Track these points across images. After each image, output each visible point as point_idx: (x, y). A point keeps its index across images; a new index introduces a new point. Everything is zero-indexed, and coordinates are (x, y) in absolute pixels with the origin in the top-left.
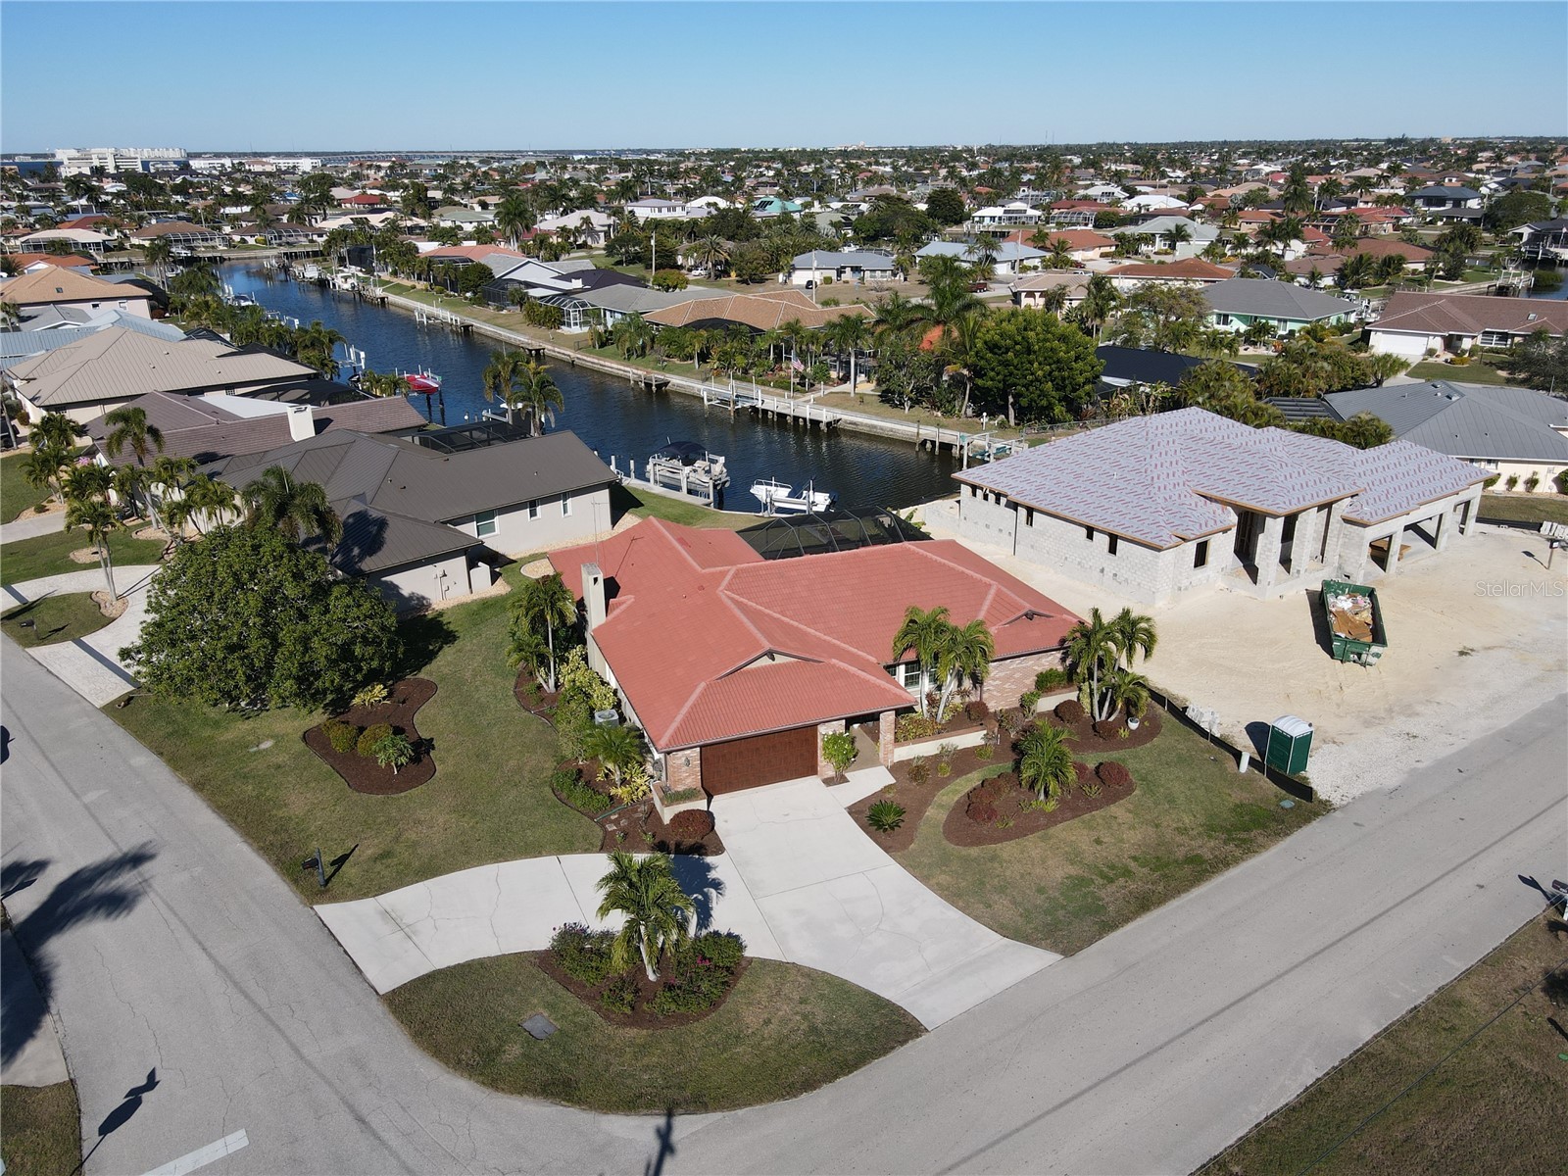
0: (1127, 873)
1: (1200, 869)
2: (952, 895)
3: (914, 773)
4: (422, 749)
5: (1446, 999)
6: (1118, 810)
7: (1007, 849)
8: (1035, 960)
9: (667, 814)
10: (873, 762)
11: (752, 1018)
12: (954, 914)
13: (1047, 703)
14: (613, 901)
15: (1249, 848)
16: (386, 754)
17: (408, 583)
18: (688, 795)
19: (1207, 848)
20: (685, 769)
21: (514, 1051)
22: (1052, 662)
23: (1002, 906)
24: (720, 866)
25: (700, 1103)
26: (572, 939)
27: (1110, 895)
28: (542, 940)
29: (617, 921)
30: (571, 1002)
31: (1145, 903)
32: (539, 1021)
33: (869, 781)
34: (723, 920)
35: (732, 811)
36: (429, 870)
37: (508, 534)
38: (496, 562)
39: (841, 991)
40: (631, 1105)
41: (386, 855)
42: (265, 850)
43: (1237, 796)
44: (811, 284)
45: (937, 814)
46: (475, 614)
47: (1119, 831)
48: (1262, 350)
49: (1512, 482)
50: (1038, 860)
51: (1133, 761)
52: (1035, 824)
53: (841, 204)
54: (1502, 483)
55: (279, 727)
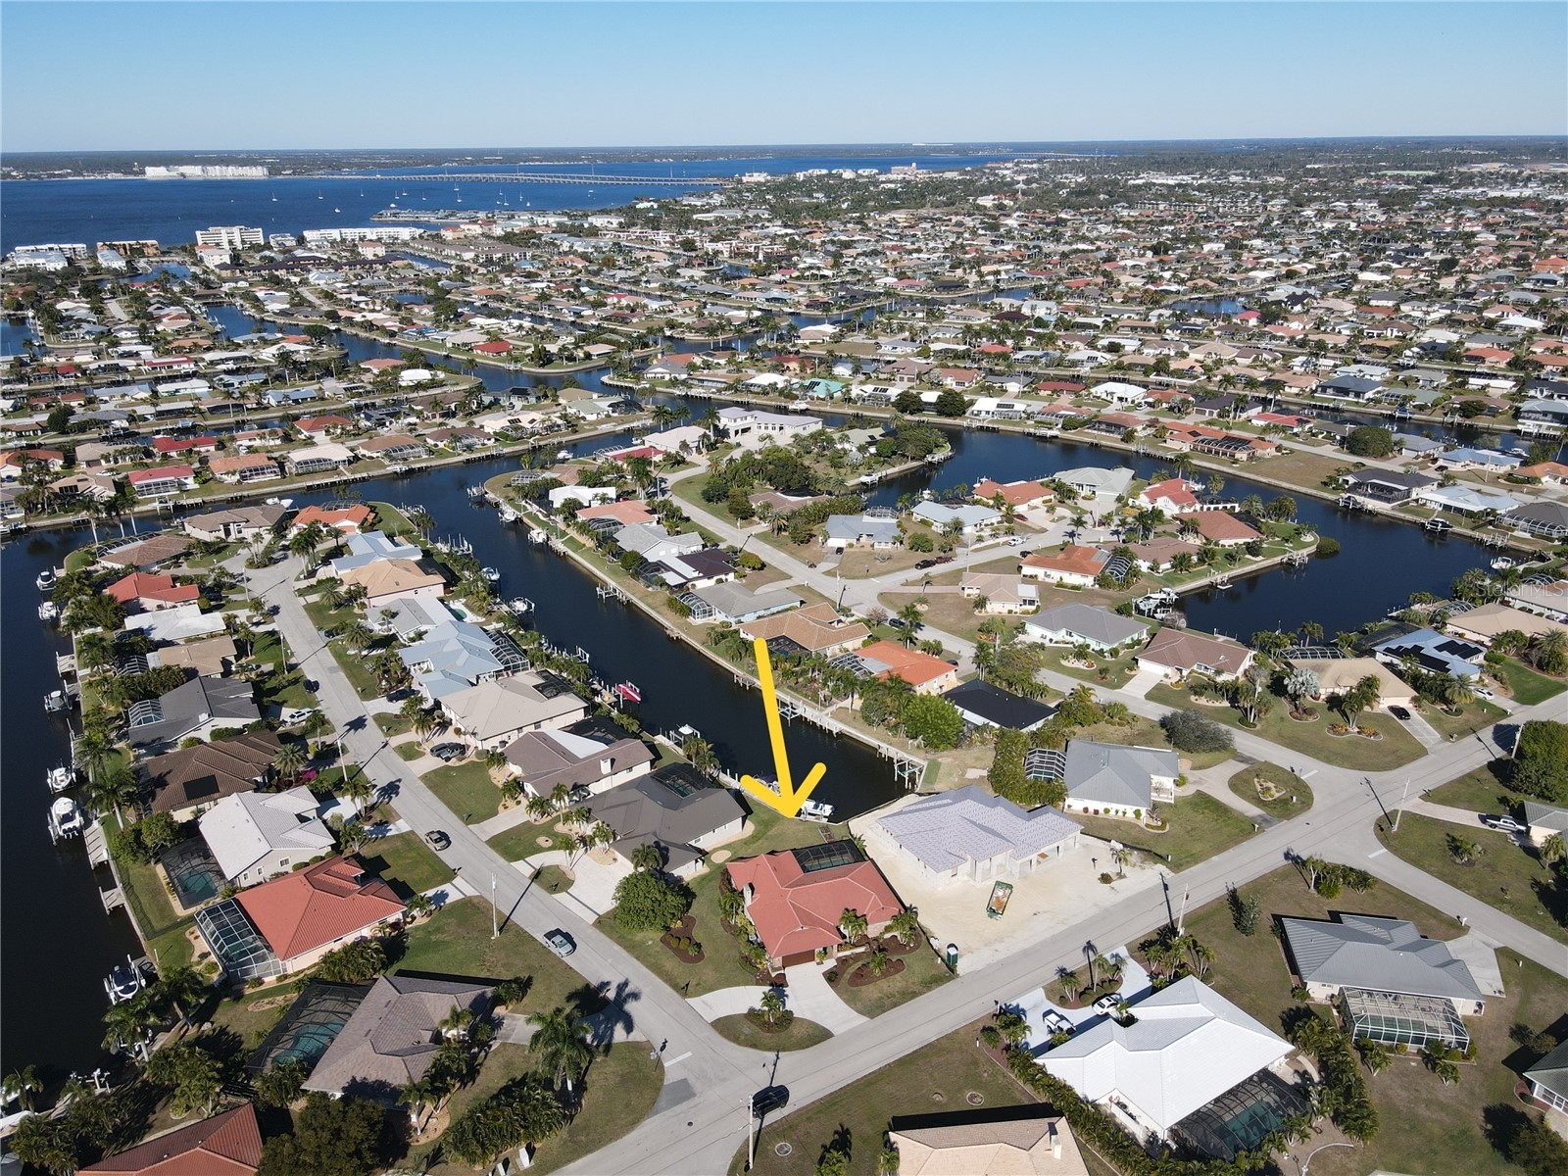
0: (894, 996)
1: (914, 995)
2: (847, 1001)
3: (843, 961)
4: (699, 945)
5: (956, 1032)
6: (897, 976)
7: (864, 988)
8: (864, 1019)
9: (773, 975)
10: (831, 957)
11: (795, 1032)
12: (846, 1006)
13: (887, 936)
14: (765, 1004)
15: (929, 989)
16: (692, 952)
17: (677, 872)
18: (779, 969)
19: (916, 988)
20: (778, 962)
21: (742, 1037)
22: (889, 923)
23: (859, 1005)
24: (788, 991)
25: (784, 1050)
26: (752, 1011)
27: (887, 1002)
28: (745, 1011)
29: (766, 1008)
30: (754, 1027)
31: (895, 1005)
32: (747, 1031)
33: (830, 964)
34: (788, 1008)
35: (791, 973)
36: (711, 989)
37: (705, 842)
38: (702, 854)
39: (817, 1026)
40: (770, 1050)
41: (698, 984)
42: (666, 981)
43: (934, 972)
44: (840, 550)
45: (847, 976)
46: (699, 883)
47: (896, 983)
48: (1080, 665)
49: (1117, 812)
50: (871, 991)
51: (907, 959)
52: (873, 980)
53: (873, 387)
54: (1112, 812)
55: (651, 936)
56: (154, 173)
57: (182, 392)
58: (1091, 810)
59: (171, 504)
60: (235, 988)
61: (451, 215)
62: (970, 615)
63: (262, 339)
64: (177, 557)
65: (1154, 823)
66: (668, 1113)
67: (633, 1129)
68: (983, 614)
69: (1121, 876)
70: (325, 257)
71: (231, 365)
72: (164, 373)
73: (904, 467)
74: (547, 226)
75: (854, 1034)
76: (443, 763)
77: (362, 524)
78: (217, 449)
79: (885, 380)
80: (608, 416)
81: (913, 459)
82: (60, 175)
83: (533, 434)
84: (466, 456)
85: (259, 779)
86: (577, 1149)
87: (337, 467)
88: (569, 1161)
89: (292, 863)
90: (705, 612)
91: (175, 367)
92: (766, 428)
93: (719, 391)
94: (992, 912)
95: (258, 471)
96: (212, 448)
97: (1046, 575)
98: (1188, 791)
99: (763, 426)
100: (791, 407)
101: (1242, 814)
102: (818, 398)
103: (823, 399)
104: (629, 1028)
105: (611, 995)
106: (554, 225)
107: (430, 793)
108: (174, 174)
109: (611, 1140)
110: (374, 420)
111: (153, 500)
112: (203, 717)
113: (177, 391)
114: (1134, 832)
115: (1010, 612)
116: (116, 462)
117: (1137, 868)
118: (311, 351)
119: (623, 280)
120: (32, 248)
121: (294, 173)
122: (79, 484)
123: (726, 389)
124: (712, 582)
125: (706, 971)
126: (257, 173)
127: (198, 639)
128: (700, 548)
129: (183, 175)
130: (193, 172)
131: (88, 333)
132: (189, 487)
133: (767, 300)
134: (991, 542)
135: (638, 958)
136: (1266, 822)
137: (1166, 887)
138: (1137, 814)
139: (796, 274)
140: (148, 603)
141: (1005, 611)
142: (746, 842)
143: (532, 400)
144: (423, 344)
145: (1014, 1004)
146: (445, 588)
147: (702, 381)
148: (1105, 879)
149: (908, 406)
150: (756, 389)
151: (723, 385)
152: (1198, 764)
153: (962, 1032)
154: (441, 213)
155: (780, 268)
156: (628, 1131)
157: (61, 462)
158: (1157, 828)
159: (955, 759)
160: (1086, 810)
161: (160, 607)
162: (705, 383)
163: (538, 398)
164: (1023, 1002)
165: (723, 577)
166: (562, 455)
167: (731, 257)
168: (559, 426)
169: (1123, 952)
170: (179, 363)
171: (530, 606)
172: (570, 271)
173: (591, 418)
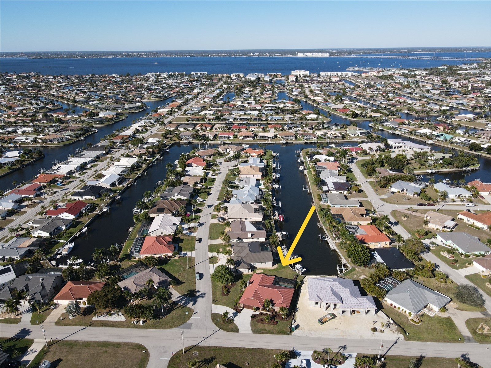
0: (266, 330)
1: (272, 333)
2: (251, 325)
3: (261, 314)
4: (229, 292)
6: (273, 326)
7: (259, 324)
8: (252, 332)
9: (239, 308)
10: (259, 311)
11: (230, 326)
12: (250, 327)
13: (280, 313)
16: (225, 293)
18: (241, 307)
20: (242, 305)
21: (216, 321)
23: (254, 328)
24: (239, 314)
25: (222, 329)
27: (262, 331)
30: (221, 319)
31: (263, 333)
32: (218, 319)
33: (256, 313)
34: (234, 319)
35: (244, 310)
36: (221, 305)
37: (257, 265)
38: (254, 268)
39: (237, 327)
41: (219, 302)
42: (213, 297)
43: (285, 330)
44: (393, 193)
45: (258, 318)
46: (247, 276)
47: (271, 327)
48: (447, 255)
49: (403, 310)
50: (261, 326)
51: (280, 322)
52: (264, 323)
53: (465, 139)
54: (401, 309)
55: (220, 285)
56: (300, 55)
57: (252, 114)
58: (393, 305)
59: (223, 142)
60: (130, 257)
61: (371, 69)
62: (421, 226)
63: (283, 102)
64: (211, 155)
65: (415, 320)
66: (180, 329)
67: (169, 329)
68: (426, 227)
69: (382, 331)
70: (321, 80)
71: (269, 108)
72: (253, 109)
73: (451, 170)
74: (399, 73)
75: (244, 335)
76: (218, 222)
77: (258, 155)
78: (246, 130)
79: (476, 137)
80: (358, 136)
81: (456, 167)
82: (277, 55)
83: (329, 138)
84: (306, 141)
85: (174, 212)
86: (154, 327)
87: (268, 139)
88: (150, 328)
89: (164, 234)
90: (325, 201)
91: (256, 107)
92: (408, 148)
93: (405, 133)
94: (320, 321)
95: (249, 137)
96: (244, 129)
97: (468, 220)
98: (445, 315)
99: (406, 147)
100: (427, 142)
101: (460, 333)
102: (440, 140)
103: (442, 141)
104: (193, 304)
105: (198, 294)
106: (401, 73)
107: (209, 228)
108: (305, 55)
109: (162, 329)
110: (288, 127)
111: (219, 140)
112: (176, 194)
113: (251, 113)
114: (403, 320)
115: (437, 229)
116: (221, 130)
117: (391, 332)
118: (292, 106)
119: (408, 93)
120: (252, 74)
121: (337, 55)
122: (207, 134)
123: (407, 133)
124: (338, 192)
125: (225, 299)
126: (326, 55)
127: (197, 176)
128: (345, 181)
129: (307, 56)
130: (310, 55)
131: (245, 96)
132: (231, 138)
133: (457, 104)
134: (459, 203)
135: (212, 288)
136: (469, 340)
137: (396, 343)
138: (410, 314)
139: (479, 95)
140: (194, 165)
141: (435, 228)
142: (270, 270)
143: (339, 128)
144: (325, 108)
145: (299, 351)
146: (262, 177)
147: (401, 129)
148: (375, 330)
149: (473, 148)
150: (418, 134)
151: (407, 131)
152: (461, 307)
153: (274, 351)
154: (368, 68)
155: (474, 92)
156: (168, 329)
157: (210, 128)
158: (415, 322)
159: (362, 270)
160: (392, 305)
161: (196, 166)
162: (402, 130)
163: (341, 127)
164: (303, 352)
165: (342, 192)
166: (332, 145)
167: (458, 87)
168: (339, 137)
169: (354, 355)
170: (257, 106)
171: (279, 187)
172: (392, 89)
173: (352, 136)
